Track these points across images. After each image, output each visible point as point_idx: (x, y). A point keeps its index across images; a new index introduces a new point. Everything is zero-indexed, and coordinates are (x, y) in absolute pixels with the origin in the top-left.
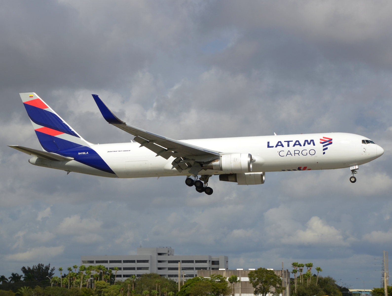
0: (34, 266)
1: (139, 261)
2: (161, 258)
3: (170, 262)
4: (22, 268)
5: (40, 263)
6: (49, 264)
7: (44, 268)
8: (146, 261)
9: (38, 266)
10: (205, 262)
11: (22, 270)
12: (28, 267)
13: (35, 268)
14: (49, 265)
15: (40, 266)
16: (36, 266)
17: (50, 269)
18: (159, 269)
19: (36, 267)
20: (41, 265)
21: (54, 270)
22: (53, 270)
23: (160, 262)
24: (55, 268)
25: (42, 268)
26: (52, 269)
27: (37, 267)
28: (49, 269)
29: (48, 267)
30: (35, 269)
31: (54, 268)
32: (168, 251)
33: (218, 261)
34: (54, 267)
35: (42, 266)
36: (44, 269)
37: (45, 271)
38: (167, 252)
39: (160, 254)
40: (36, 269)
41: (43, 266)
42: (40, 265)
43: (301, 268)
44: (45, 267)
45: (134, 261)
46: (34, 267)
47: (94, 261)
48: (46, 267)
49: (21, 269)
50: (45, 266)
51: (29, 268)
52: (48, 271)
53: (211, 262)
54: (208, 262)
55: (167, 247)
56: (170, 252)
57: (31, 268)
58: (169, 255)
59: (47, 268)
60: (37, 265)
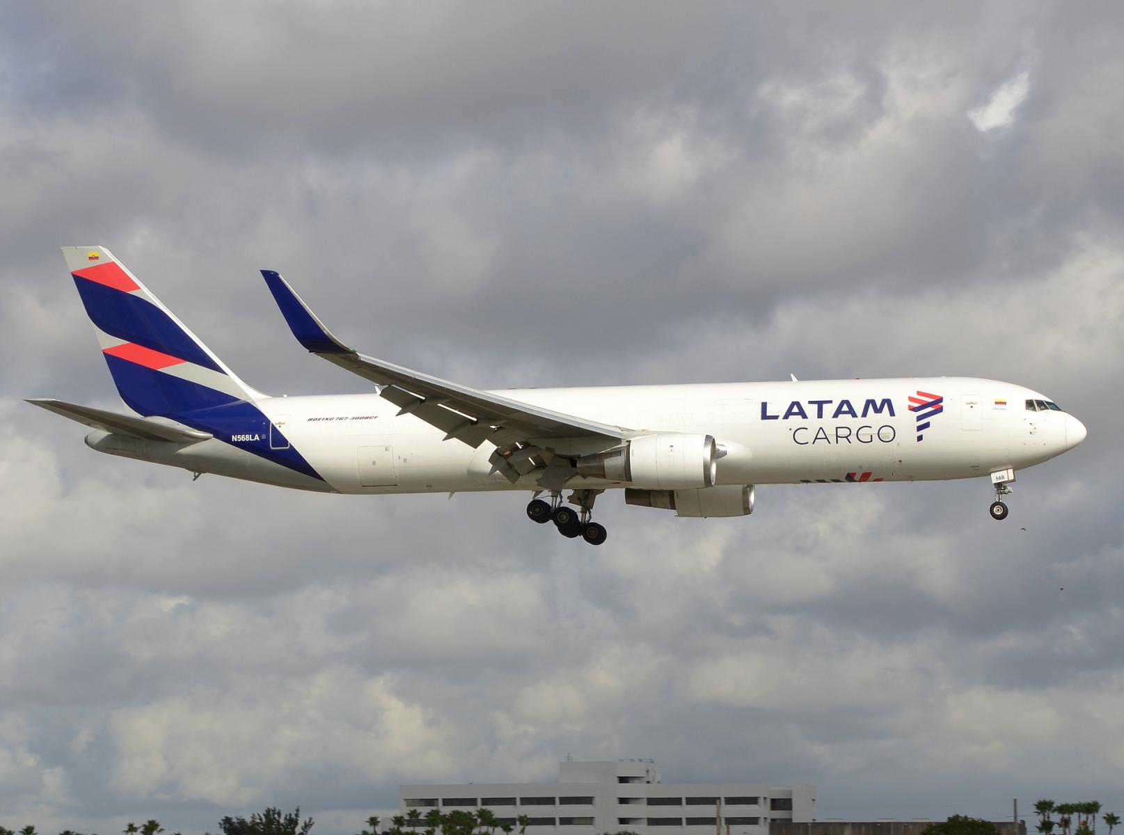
0: (254, 815)
1: (565, 801)
2: (627, 790)
3: (652, 802)
4: (223, 820)
5: (272, 808)
6: (298, 810)
7: (282, 821)
8: (588, 800)
9: (264, 815)
10: (753, 801)
11: (223, 826)
12: (238, 819)
13: (258, 821)
14: (296, 812)
15: (270, 815)
16: (259, 815)
17: (301, 823)
18: (623, 821)
19: (261, 819)
20: (274, 811)
21: (312, 825)
22: (307, 826)
23: (623, 801)
24: (312, 821)
25: (278, 821)
26: (305, 823)
27: (263, 817)
28: (296, 823)
29: (293, 816)
30: (258, 824)
31: (310, 821)
32: (648, 771)
33: (790, 800)
34: (311, 819)
35: (276, 816)
36: (282, 825)
37: (285, 830)
38: (642, 774)
39: (623, 780)
40: (261, 823)
41: (279, 814)
42: (271, 813)
43: (1066, 816)
44: (285, 819)
45: (549, 801)
46: (253, 817)
47: (437, 799)
48: (288, 818)
49: (220, 824)
50: (286, 816)
51: (242, 822)
52: (293, 829)
53: (769, 802)
54: (761, 801)
55: (641, 761)
56: (651, 773)
57: (248, 820)
58: (648, 782)
59: (292, 822)
60: (262, 813)
